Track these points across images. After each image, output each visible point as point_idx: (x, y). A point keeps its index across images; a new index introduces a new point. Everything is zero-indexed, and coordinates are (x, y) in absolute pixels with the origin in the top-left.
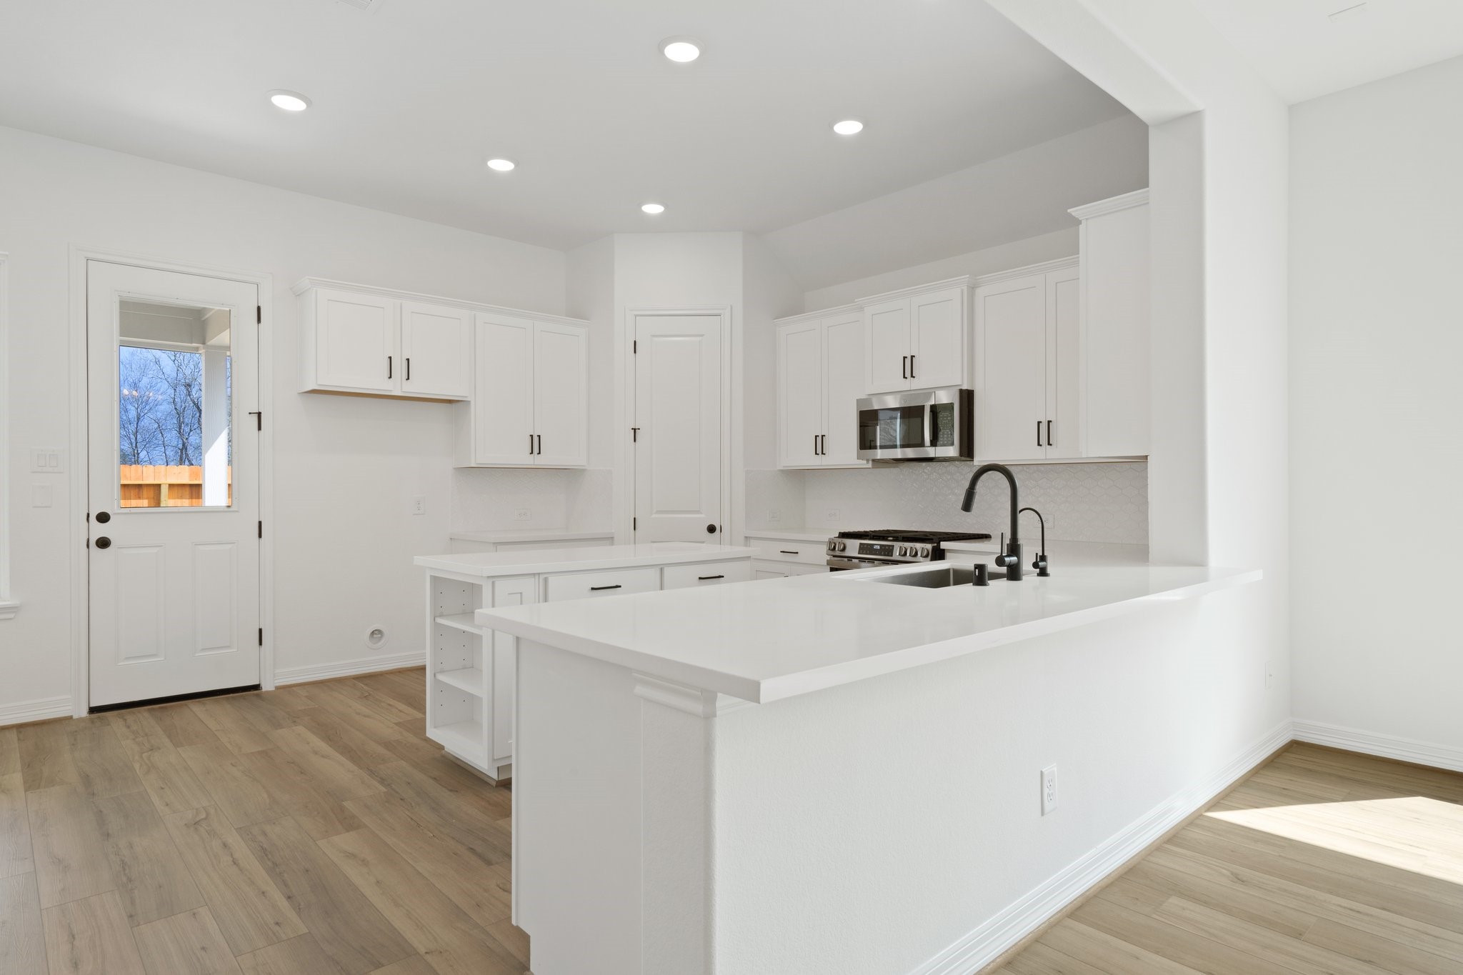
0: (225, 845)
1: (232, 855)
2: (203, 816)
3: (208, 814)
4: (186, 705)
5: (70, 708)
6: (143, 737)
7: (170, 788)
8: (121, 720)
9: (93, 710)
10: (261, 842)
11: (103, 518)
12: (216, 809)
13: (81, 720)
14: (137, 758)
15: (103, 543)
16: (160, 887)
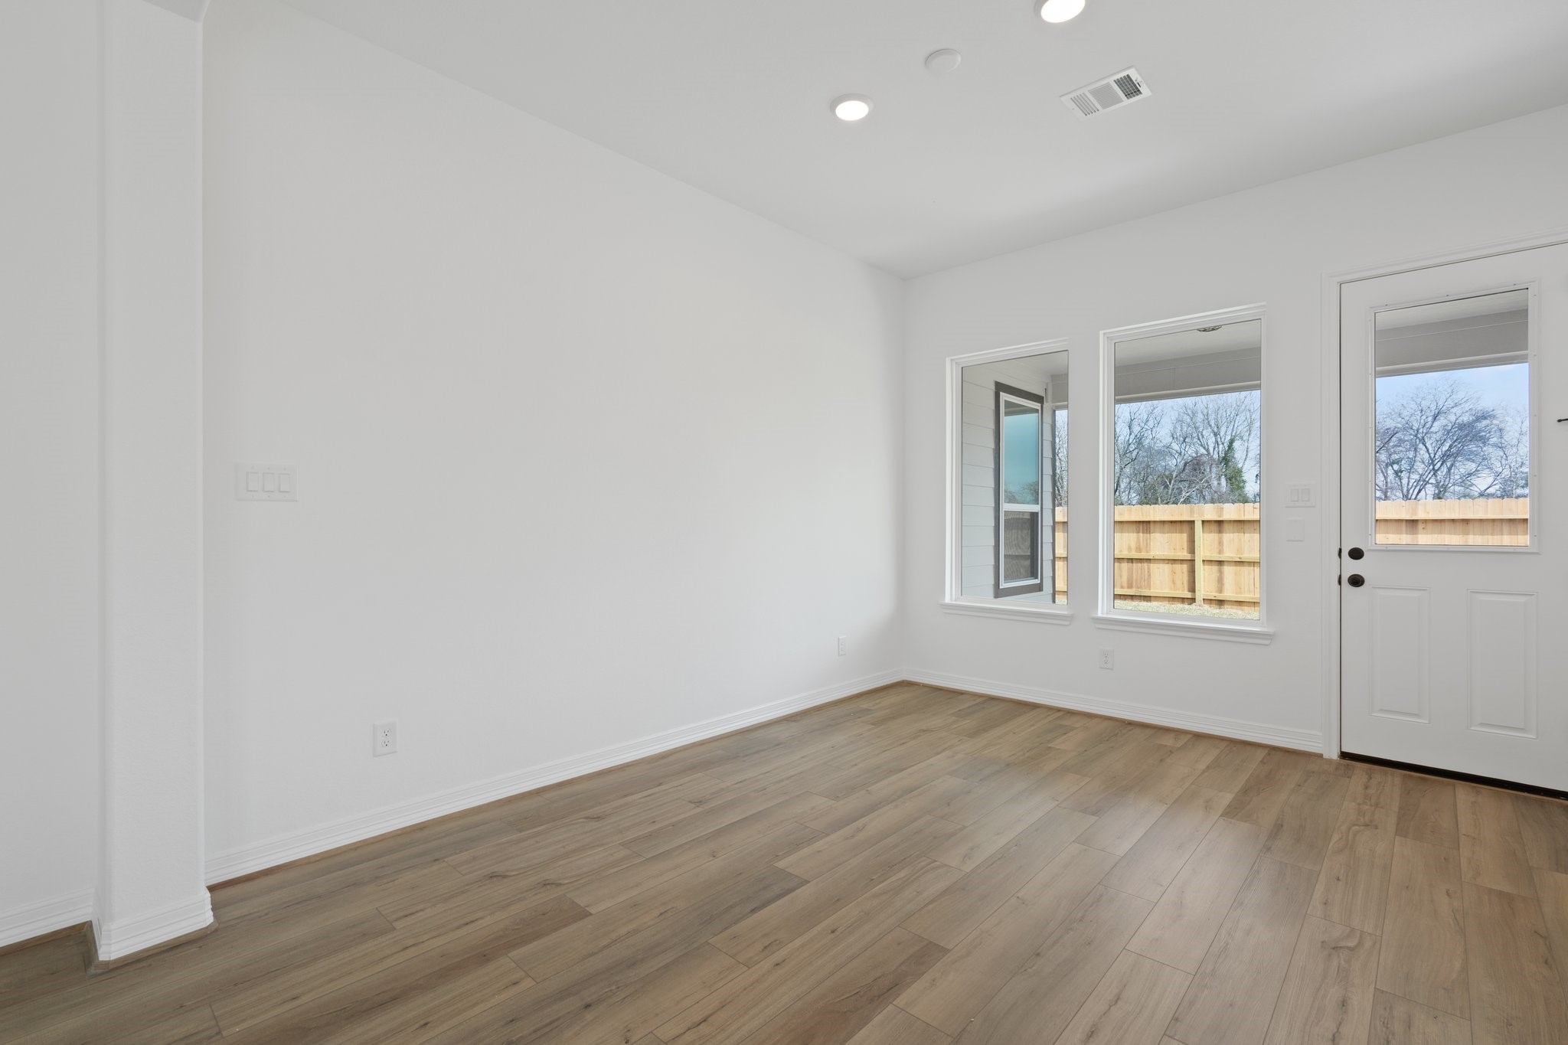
0: (1344, 1003)
1: (1340, 1023)
2: (1352, 944)
3: (1360, 944)
4: (1454, 785)
5: (1320, 745)
6: (1371, 805)
7: (1347, 883)
8: (1367, 776)
9: (1345, 755)
10: (1393, 1035)
11: (1356, 554)
12: (1374, 944)
13: (1330, 761)
14: (1344, 828)
15: (1356, 581)
16: (1231, 1005)
